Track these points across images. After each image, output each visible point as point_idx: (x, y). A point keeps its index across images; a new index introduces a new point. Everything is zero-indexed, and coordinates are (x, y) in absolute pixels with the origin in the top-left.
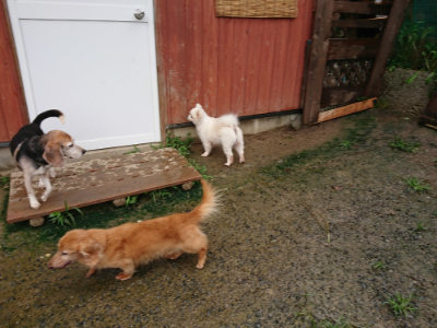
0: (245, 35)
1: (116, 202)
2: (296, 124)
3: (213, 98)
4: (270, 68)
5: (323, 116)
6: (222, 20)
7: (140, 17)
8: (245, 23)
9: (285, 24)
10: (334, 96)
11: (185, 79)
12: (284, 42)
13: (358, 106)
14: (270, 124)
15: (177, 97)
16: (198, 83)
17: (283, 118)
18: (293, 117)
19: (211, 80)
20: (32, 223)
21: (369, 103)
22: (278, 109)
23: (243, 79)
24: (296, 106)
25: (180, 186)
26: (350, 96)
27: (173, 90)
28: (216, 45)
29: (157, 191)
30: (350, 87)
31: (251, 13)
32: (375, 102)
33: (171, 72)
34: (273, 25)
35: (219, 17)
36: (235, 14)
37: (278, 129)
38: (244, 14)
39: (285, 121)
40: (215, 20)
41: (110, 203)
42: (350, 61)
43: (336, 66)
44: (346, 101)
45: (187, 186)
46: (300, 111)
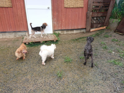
0: (71, 11)
1: (41, 42)
2: (85, 32)
3: (64, 25)
4: (77, 19)
5: (92, 30)
6: (66, 9)
7: (48, 8)
8: (71, 9)
9: (81, 9)
10: (95, 25)
11: (58, 21)
12: (81, 13)
13: (102, 28)
14: (79, 31)
15: (56, 24)
16: (61, 21)
19: (63, 21)
20: (27, 43)
21: (105, 27)
22: (80, 28)
23: (71, 21)
24: (85, 27)
25: (53, 41)
26: (99, 25)
27: (55, 23)
28: (64, 13)
29: (49, 41)
30: (99, 23)
31: (72, 7)
32: (106, 27)
33: (55, 19)
34: (78, 9)
35: (65, 8)
36: (68, 7)
37: (80, 33)
38: (70, 7)
39: (82, 31)
40: (64, 8)
41: (40, 42)
42: (99, 17)
43: (95, 18)
44: (98, 27)
45: (55, 41)
46: (85, 29)
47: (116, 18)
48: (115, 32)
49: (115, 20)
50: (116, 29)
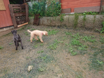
4: (4, 19)
5: (19, 26)
9: (4, 11)
10: (20, 22)
12: (5, 15)
13: (25, 24)
14: (8, 29)
17: (10, 27)
18: (13, 27)
21: (27, 23)
22: (8, 26)
24: (12, 25)
26: (23, 22)
30: (23, 21)
34: (1, 12)
37: (10, 29)
39: (11, 28)
42: (21, 16)
43: (18, 17)
47: (32, 16)
48: (33, 25)
49: (32, 17)
50: (34, 23)
